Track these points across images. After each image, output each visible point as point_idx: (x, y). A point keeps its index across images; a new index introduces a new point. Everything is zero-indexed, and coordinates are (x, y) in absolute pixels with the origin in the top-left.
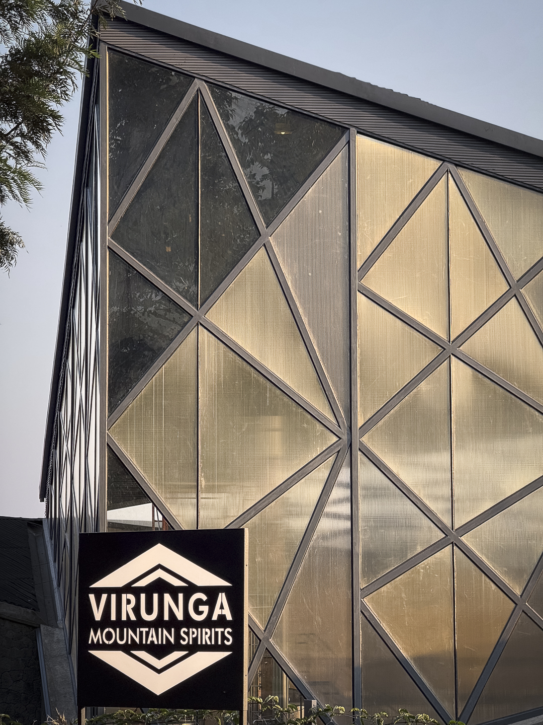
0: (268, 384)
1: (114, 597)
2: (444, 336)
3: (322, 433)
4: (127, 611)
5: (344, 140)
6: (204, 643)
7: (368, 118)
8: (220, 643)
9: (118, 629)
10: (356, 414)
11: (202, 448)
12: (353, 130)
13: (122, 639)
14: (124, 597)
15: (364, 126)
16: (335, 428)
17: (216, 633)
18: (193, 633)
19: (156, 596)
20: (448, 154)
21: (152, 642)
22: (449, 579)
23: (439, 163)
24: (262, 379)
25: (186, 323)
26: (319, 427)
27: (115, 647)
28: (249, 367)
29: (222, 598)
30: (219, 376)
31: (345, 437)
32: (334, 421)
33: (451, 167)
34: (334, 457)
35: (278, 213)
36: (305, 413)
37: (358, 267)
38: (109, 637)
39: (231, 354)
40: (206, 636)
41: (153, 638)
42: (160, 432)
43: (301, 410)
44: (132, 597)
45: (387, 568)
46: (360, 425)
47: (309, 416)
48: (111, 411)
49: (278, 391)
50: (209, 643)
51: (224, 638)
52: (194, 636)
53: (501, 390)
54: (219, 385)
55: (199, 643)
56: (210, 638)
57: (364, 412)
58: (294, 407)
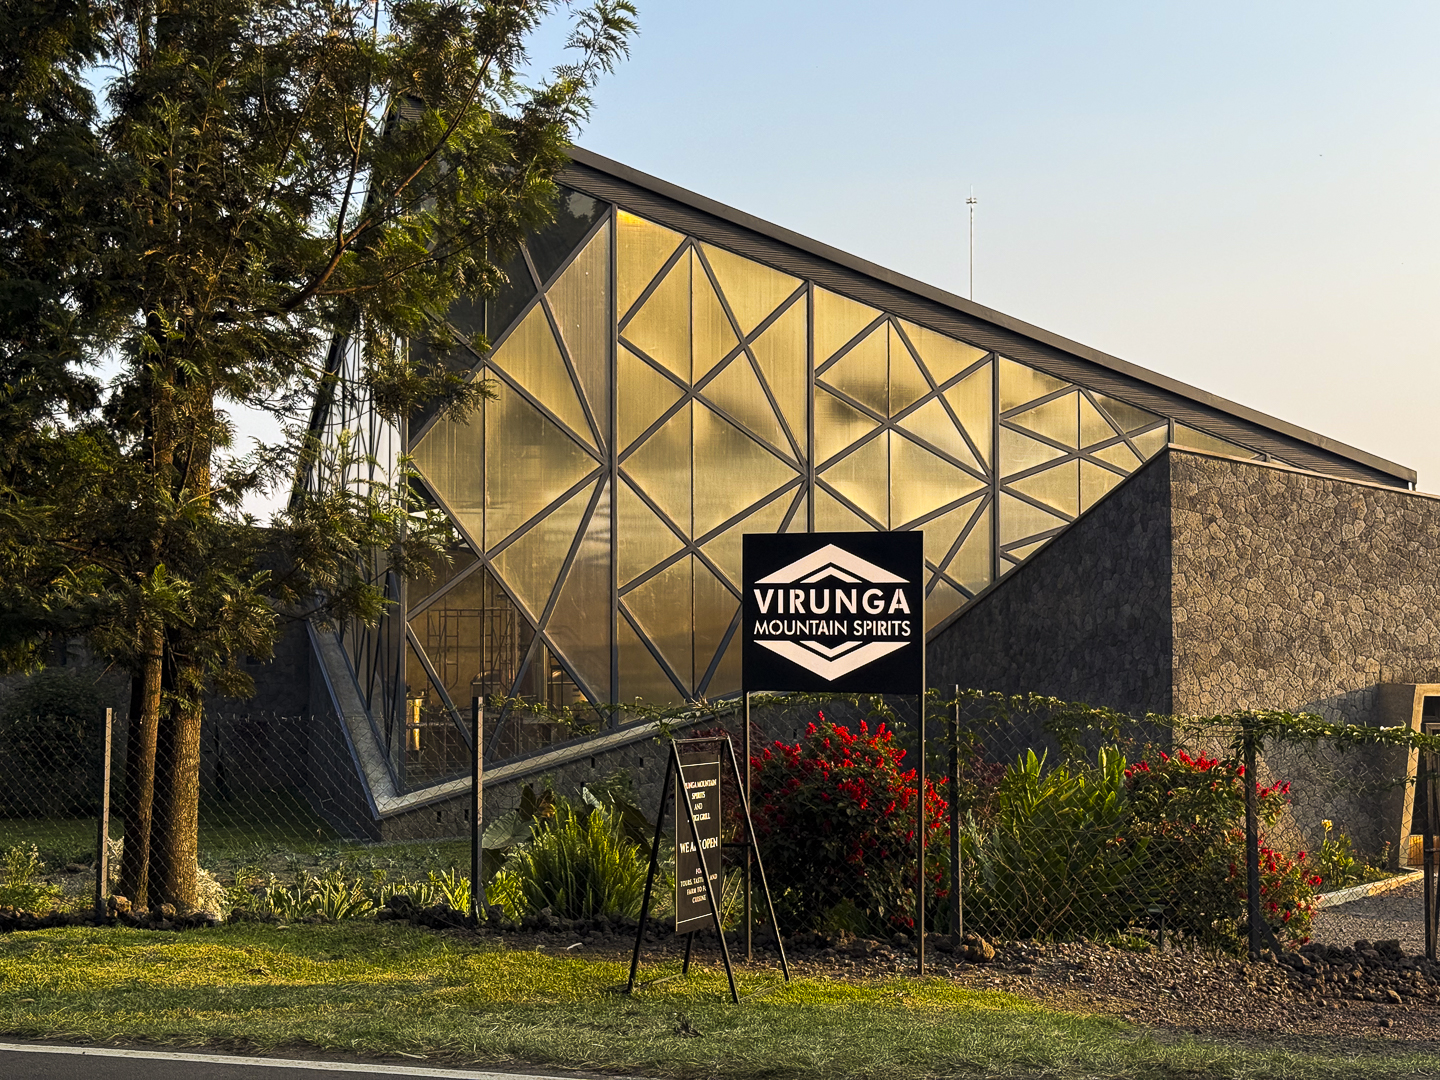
0: (544, 419)
1: (781, 592)
2: (687, 382)
3: (588, 460)
4: (796, 604)
5: (607, 213)
6: (879, 634)
7: (626, 196)
8: (897, 634)
9: (786, 622)
10: (616, 445)
11: (489, 471)
12: (615, 206)
13: (790, 629)
14: (792, 592)
15: (624, 201)
16: (599, 456)
17: (893, 626)
18: (868, 625)
19: (827, 592)
20: (694, 230)
21: (823, 633)
22: (689, 582)
23: (684, 237)
24: (538, 414)
25: (474, 365)
26: (585, 454)
27: (783, 637)
28: (527, 403)
29: (899, 594)
30: (502, 411)
31: (606, 464)
32: (598, 450)
33: (694, 240)
34: (597, 479)
35: (552, 273)
36: (573, 443)
37: (618, 322)
38: (776, 627)
39: (512, 392)
40: (882, 627)
41: (824, 629)
42: (452, 457)
43: (570, 440)
44: (801, 593)
45: (639, 572)
46: (619, 453)
47: (577, 446)
48: (410, 438)
49: (551, 424)
50: (885, 634)
51: (901, 629)
52: (869, 628)
53: (733, 427)
54: (502, 417)
55: (874, 634)
56: (886, 630)
57: (622, 444)
58: (564, 437)
